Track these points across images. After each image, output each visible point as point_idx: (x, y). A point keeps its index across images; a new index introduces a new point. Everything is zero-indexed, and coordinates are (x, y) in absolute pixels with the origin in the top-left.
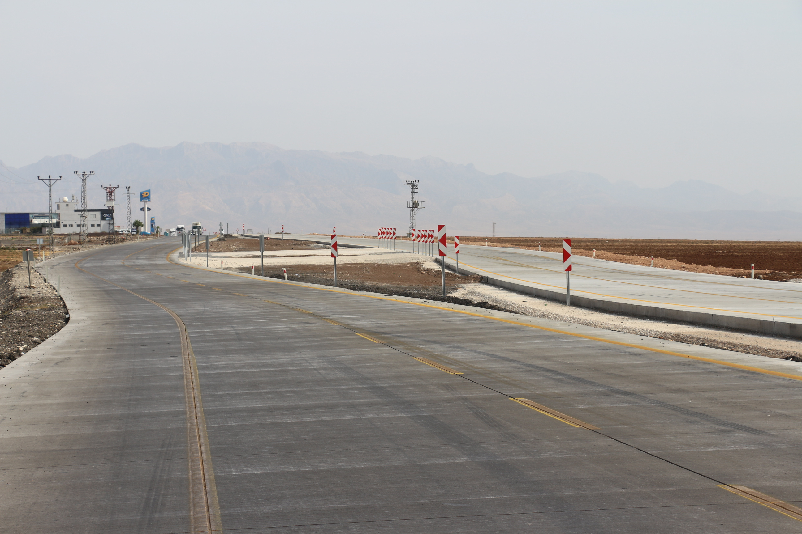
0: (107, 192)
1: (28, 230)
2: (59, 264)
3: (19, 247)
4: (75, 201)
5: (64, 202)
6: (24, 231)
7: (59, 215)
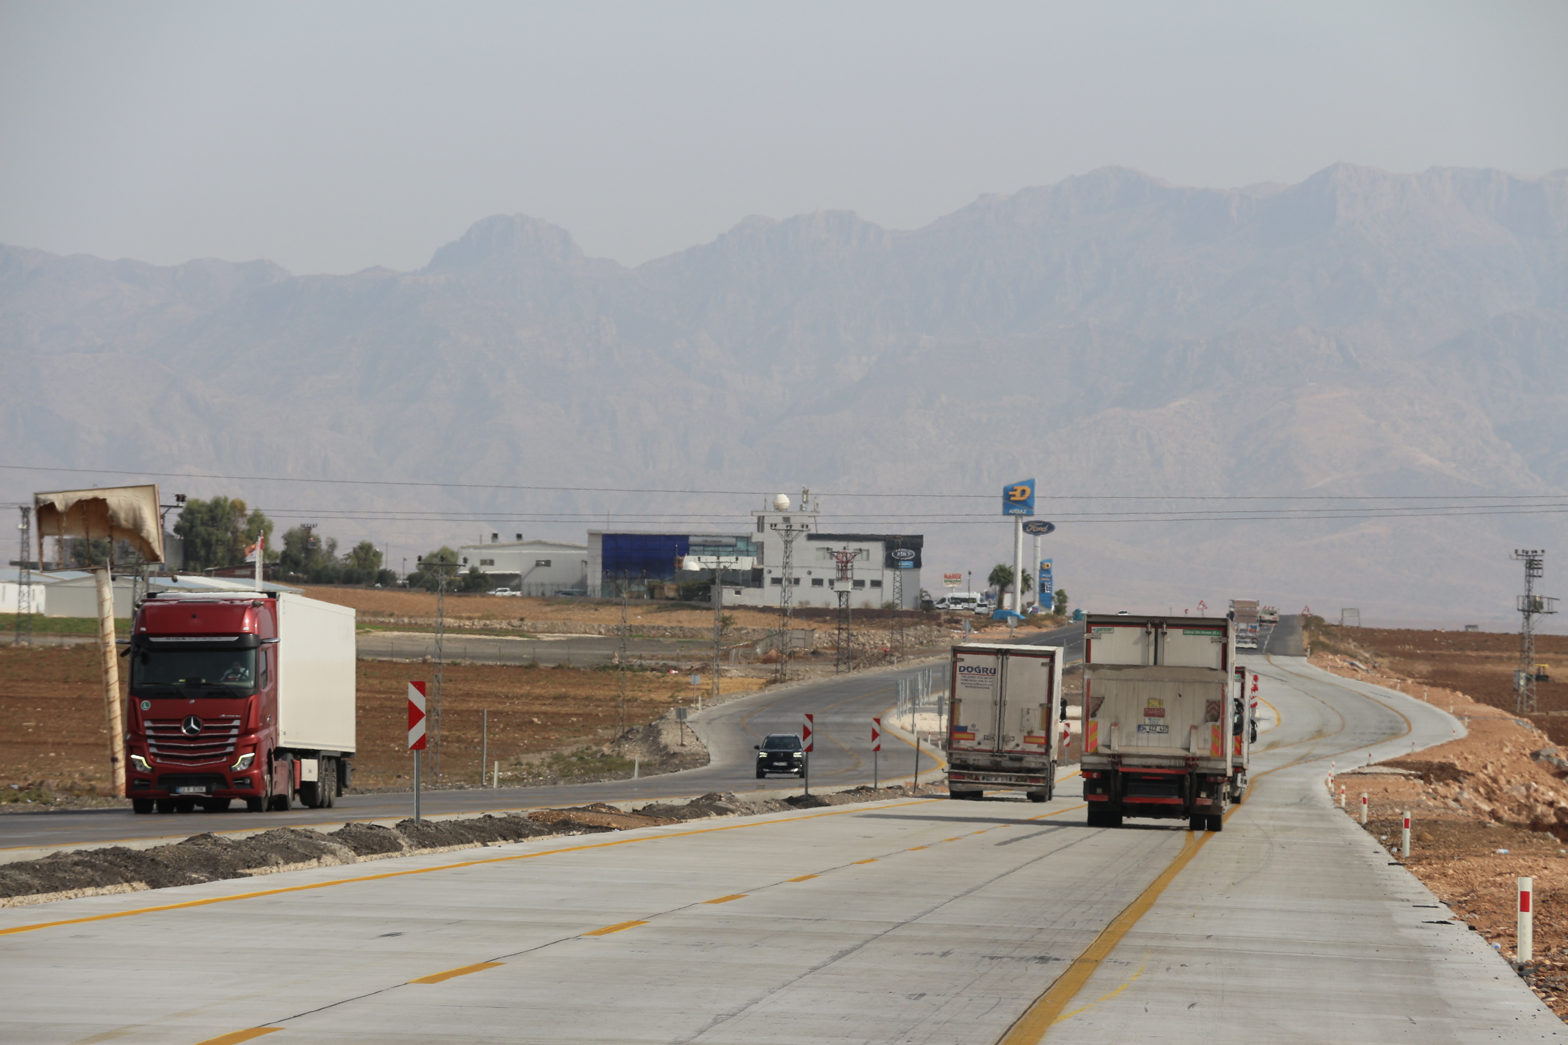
0: (837, 562)
1: (670, 590)
2: (721, 717)
3: (652, 663)
4: (810, 507)
5: (778, 508)
6: (657, 593)
7: (763, 548)
